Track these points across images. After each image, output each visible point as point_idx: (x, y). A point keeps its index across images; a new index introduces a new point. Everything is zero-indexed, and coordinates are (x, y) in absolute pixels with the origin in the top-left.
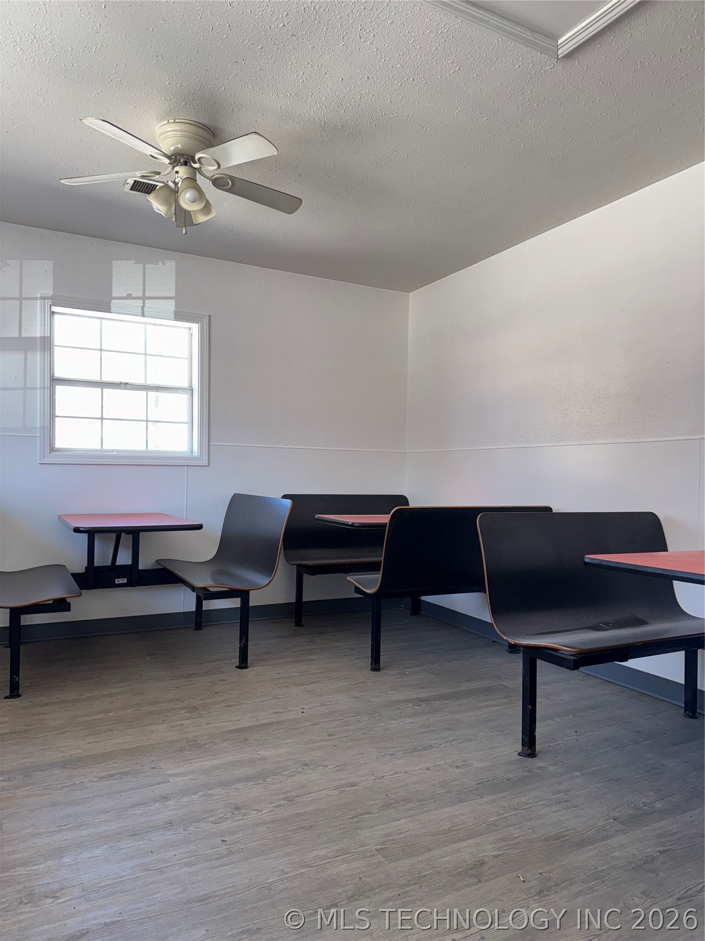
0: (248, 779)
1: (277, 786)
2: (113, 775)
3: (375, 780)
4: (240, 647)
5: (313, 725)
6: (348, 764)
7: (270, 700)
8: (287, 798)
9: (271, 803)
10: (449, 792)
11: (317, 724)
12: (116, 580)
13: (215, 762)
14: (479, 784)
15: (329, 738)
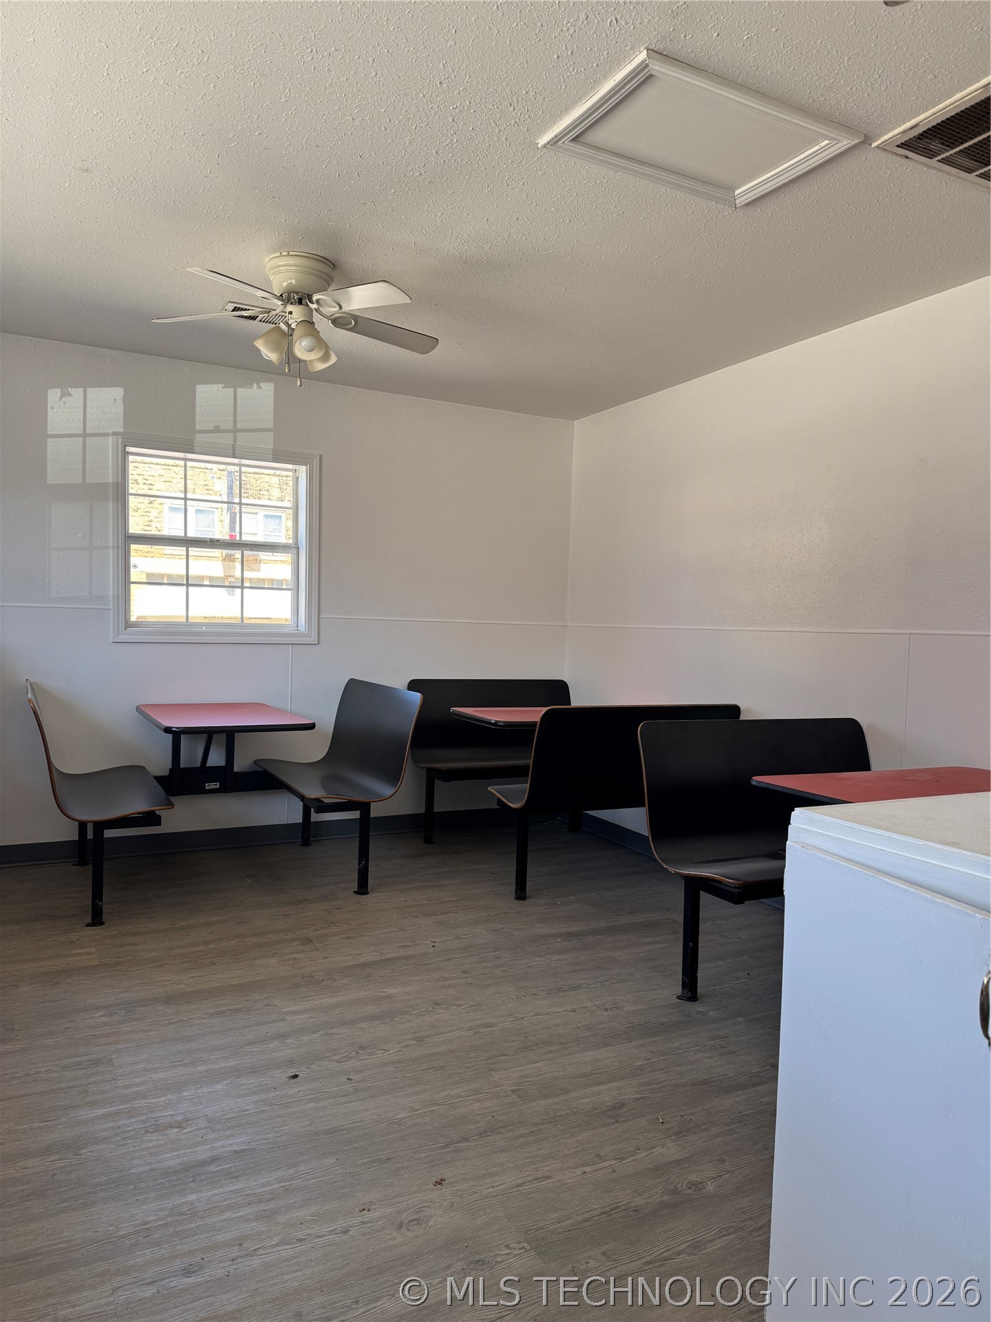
0: (373, 1018)
1: (406, 1025)
2: (223, 1012)
3: (513, 1021)
4: (359, 869)
5: (445, 960)
6: (484, 1004)
7: (396, 931)
8: (417, 1038)
9: (399, 1043)
10: (595, 1035)
11: (449, 960)
12: (207, 785)
13: (335, 1000)
14: (629, 1028)
15: (464, 976)
